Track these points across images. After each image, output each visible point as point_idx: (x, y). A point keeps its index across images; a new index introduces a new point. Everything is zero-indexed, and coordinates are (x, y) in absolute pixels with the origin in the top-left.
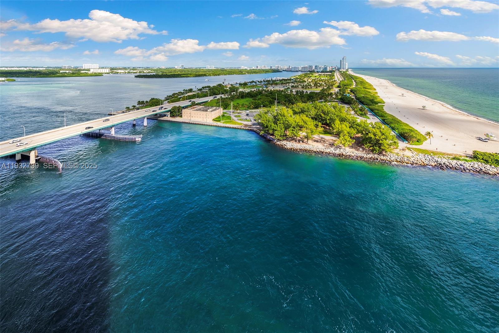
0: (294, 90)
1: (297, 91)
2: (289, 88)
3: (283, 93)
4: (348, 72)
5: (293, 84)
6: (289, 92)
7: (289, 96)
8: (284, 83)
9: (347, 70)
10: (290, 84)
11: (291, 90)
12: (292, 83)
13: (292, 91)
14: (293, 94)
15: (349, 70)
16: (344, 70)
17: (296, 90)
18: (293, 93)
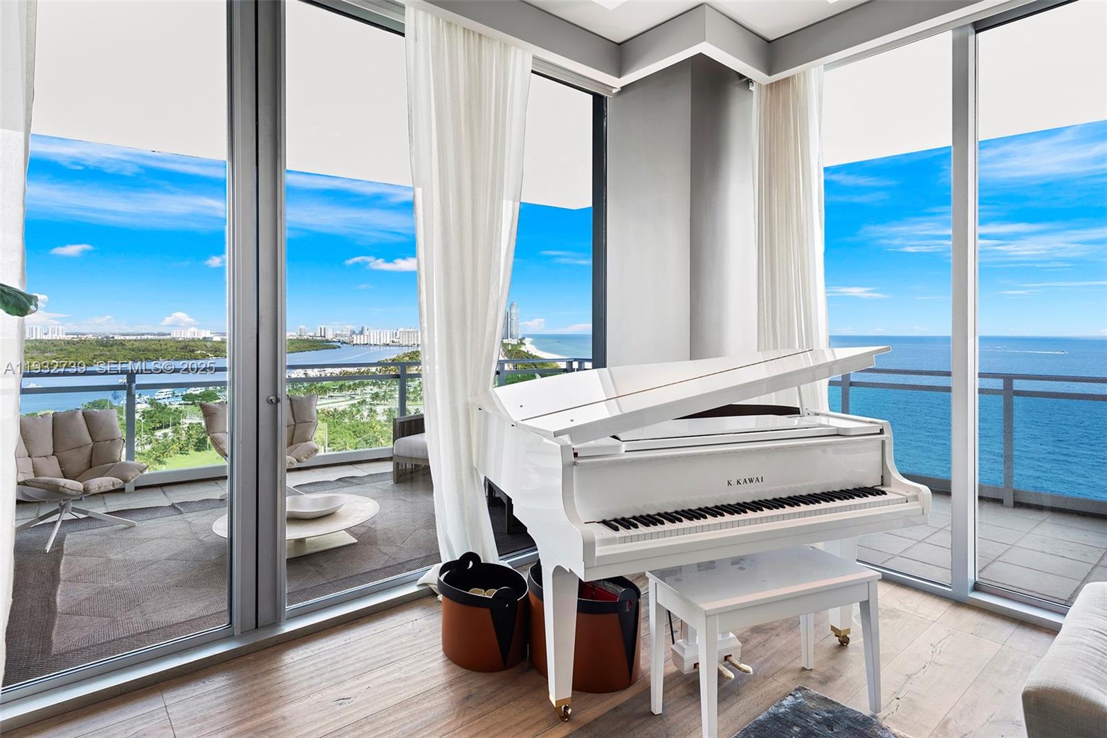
0: (379, 409)
1: (390, 410)
2: (363, 402)
3: (346, 420)
4: (523, 348)
5: (376, 389)
6: (366, 414)
7: (367, 428)
8: (349, 387)
9: (521, 343)
10: (368, 389)
11: (371, 410)
12: (374, 384)
13: (375, 411)
14: (379, 421)
15: (527, 341)
16: (515, 342)
17: (386, 407)
18: (378, 418)
